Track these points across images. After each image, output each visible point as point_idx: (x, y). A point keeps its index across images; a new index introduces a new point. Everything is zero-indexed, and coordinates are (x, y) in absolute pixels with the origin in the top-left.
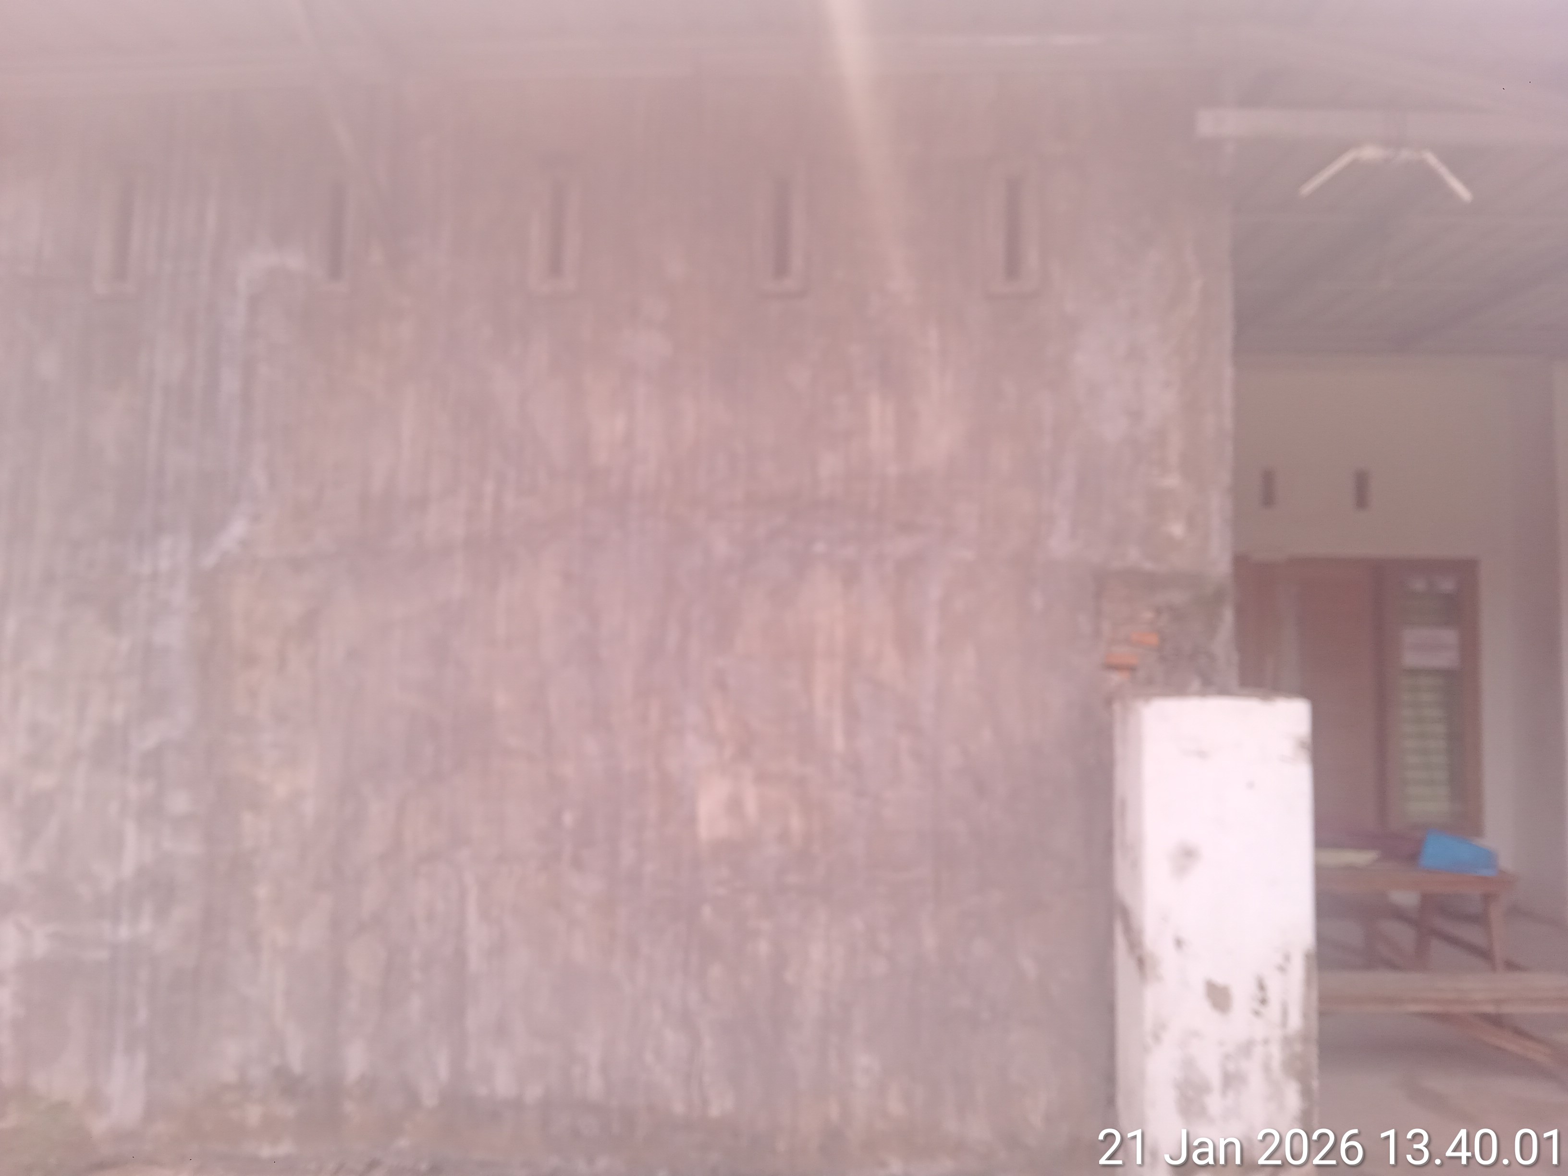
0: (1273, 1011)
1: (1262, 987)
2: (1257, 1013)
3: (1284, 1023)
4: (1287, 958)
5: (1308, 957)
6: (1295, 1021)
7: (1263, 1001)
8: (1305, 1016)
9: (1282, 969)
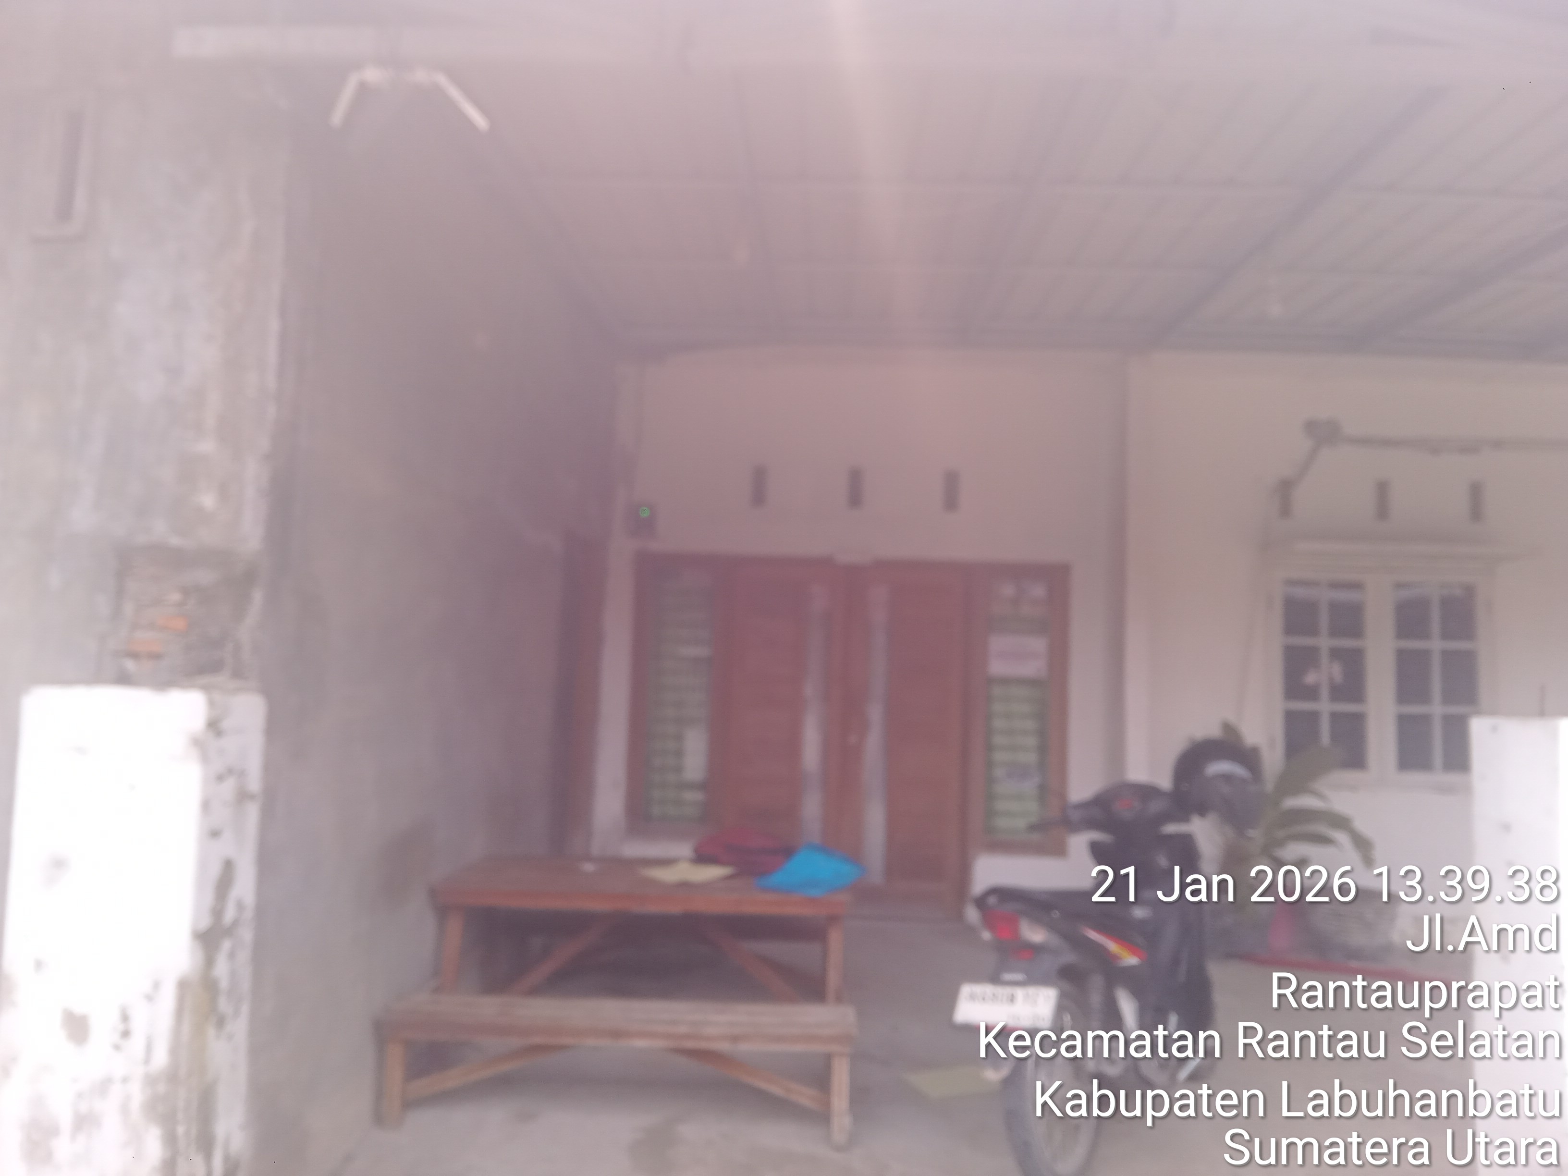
0: (137, 1044)
1: (125, 1018)
2: (117, 1047)
3: (147, 1060)
4: (156, 985)
5: (183, 986)
6: (161, 1058)
7: (126, 1034)
8: (174, 1050)
9: (149, 998)
